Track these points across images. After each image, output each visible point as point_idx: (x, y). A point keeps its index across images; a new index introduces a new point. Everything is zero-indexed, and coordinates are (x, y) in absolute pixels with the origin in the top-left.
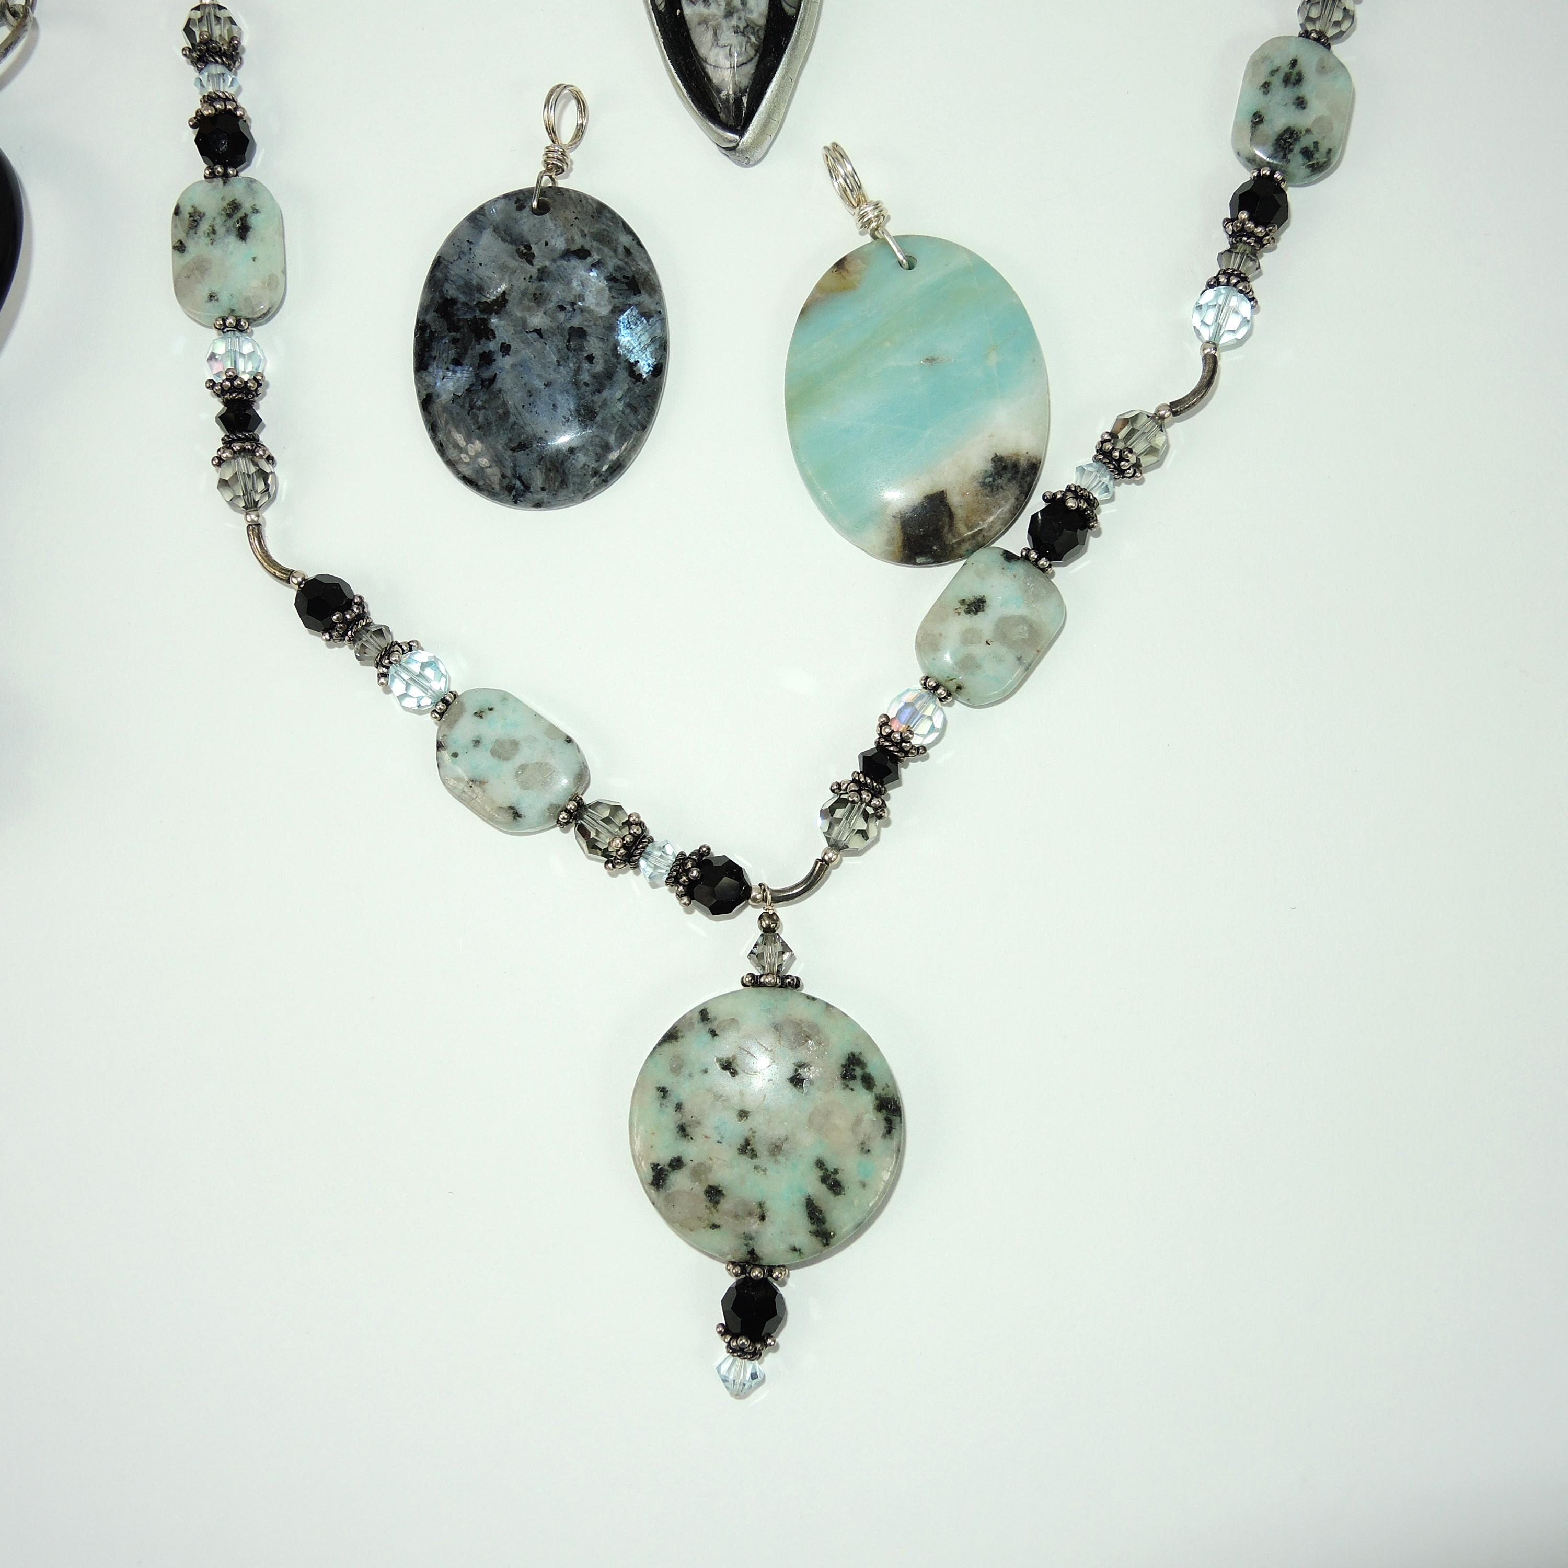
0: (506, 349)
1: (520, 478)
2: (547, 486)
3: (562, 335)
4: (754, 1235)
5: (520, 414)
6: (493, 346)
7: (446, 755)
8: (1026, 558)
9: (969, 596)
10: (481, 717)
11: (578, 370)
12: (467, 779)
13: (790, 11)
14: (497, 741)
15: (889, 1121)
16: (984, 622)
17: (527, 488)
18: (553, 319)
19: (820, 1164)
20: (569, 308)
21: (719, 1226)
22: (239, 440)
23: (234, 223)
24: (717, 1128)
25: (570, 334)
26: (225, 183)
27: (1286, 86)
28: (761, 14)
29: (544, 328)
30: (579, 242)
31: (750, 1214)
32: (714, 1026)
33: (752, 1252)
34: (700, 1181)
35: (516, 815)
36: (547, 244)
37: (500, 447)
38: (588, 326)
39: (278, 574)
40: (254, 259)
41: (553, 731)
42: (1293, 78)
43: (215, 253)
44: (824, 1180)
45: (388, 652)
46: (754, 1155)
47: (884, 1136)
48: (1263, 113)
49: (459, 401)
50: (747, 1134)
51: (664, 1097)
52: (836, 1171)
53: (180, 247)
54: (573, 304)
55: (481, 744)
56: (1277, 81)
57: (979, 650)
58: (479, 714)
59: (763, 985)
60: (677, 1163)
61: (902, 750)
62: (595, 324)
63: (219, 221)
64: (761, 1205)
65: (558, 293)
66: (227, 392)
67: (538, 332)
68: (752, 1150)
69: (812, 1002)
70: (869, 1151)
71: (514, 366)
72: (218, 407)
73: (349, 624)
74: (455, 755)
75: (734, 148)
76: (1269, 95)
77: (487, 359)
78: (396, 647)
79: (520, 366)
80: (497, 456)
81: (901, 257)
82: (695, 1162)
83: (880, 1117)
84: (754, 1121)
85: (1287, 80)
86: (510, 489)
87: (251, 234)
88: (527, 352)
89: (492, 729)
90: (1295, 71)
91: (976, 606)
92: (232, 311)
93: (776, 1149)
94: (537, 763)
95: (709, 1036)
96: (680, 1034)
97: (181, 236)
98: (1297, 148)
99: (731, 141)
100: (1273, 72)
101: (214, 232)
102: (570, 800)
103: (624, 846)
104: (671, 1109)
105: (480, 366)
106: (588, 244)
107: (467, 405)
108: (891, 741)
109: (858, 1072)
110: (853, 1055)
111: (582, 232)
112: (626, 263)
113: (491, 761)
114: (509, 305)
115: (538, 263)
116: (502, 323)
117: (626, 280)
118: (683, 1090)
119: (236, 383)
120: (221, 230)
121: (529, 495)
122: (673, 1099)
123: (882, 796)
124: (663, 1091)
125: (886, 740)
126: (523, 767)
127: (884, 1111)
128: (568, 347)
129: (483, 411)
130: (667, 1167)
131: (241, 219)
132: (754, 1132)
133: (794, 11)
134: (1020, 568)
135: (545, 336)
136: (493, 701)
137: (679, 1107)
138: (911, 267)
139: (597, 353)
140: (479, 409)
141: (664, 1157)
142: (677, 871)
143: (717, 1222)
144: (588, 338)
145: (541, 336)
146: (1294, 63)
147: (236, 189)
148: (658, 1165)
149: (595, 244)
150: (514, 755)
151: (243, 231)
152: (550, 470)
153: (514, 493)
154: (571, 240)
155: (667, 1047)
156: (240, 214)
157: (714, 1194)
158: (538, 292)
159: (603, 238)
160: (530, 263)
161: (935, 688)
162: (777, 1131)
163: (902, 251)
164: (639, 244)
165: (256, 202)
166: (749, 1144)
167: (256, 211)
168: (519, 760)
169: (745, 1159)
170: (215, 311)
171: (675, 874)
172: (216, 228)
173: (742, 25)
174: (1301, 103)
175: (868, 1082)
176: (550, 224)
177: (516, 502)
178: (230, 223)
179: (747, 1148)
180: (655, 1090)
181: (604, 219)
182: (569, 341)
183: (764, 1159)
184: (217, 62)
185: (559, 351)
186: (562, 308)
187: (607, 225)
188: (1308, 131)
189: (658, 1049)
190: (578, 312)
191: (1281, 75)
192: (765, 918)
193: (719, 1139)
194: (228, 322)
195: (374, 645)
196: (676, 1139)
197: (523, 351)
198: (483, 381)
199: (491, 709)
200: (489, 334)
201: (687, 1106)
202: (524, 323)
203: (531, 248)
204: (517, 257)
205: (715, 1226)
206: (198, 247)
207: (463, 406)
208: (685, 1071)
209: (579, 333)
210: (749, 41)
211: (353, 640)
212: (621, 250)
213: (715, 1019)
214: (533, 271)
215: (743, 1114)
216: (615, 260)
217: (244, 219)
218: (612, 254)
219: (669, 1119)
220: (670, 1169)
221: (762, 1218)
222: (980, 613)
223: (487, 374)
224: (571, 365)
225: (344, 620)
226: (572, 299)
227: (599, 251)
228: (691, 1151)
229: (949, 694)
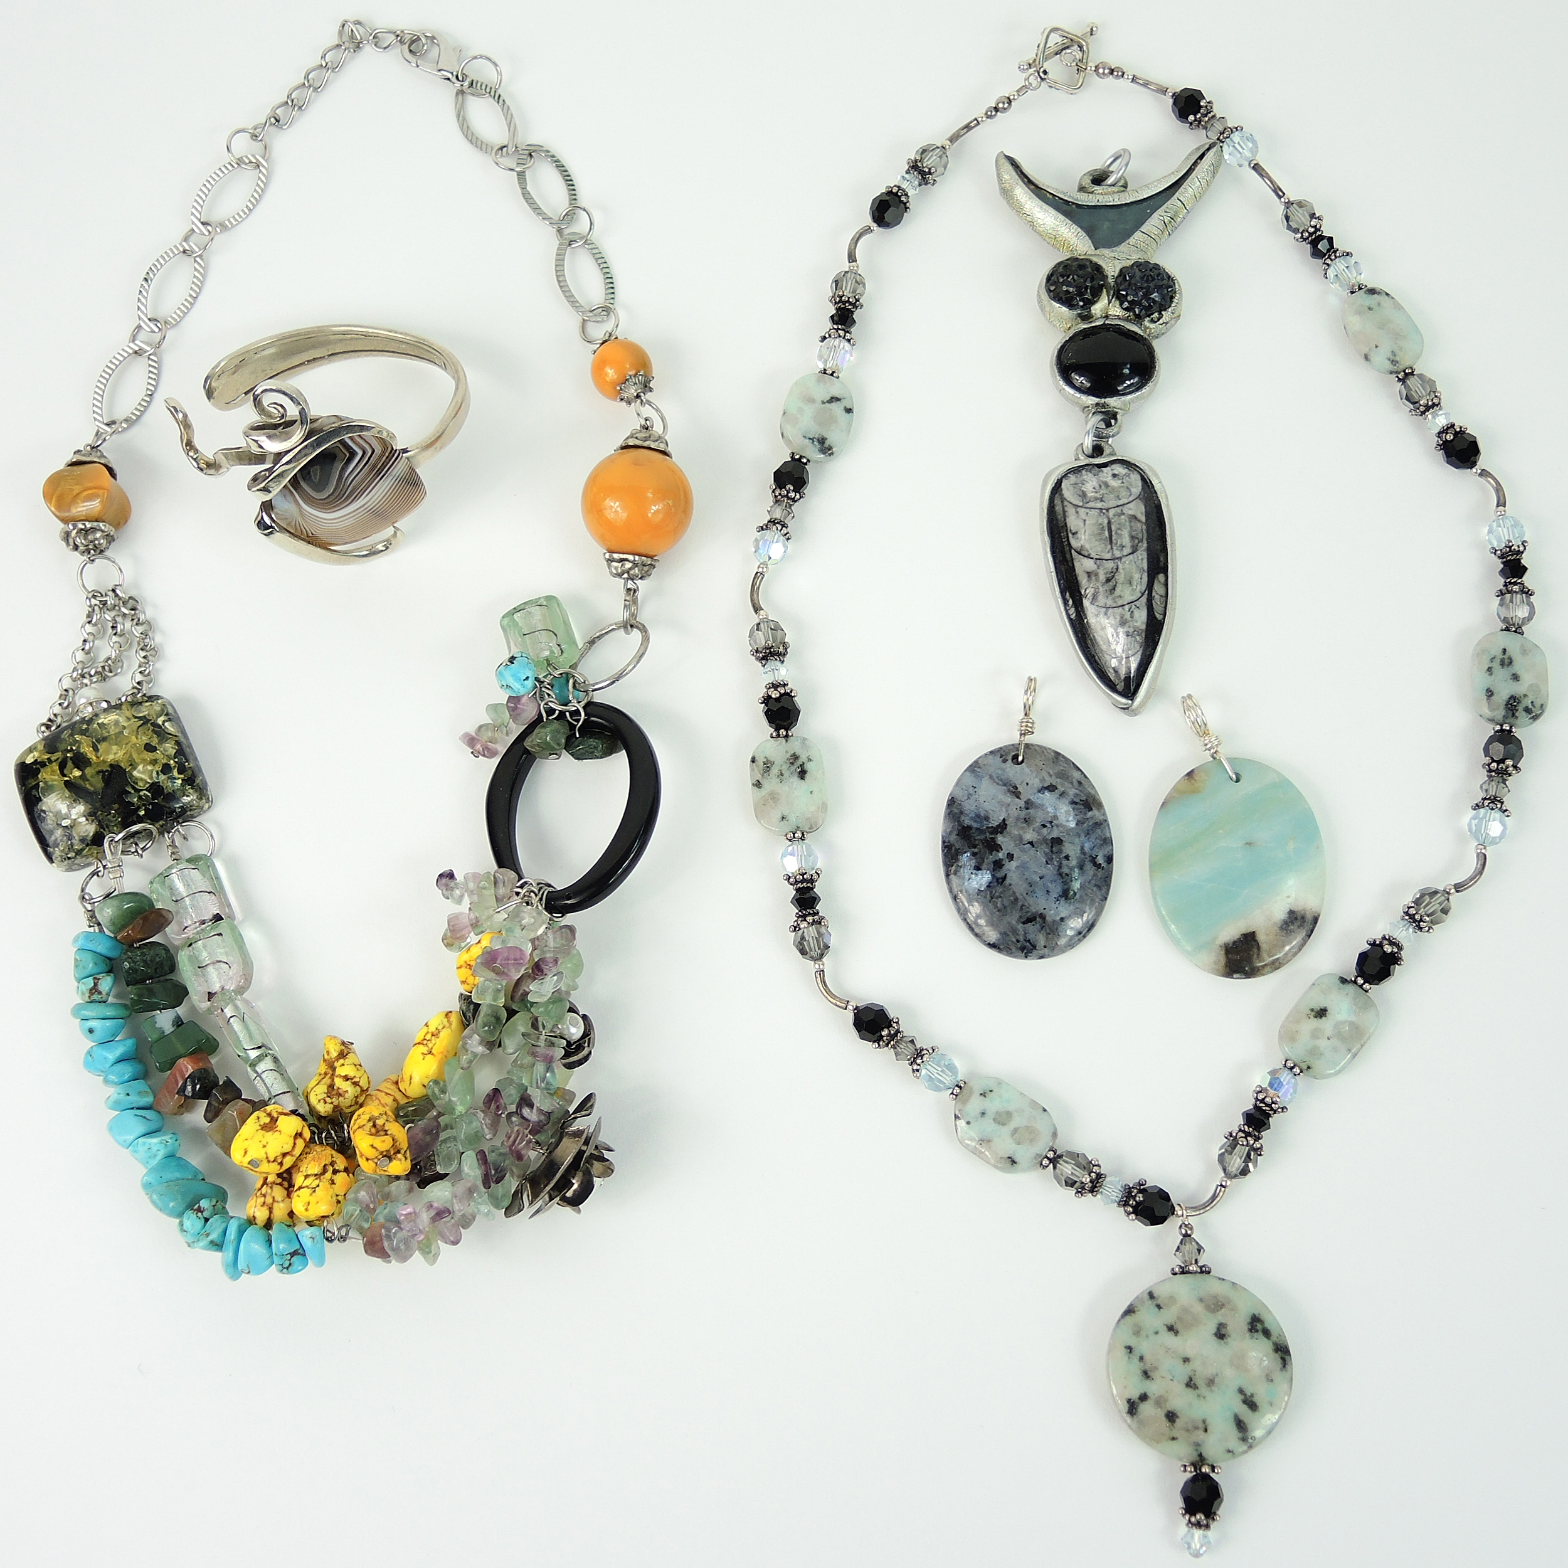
0: (1010, 857)
1: (1029, 941)
2: (1047, 945)
3: (1047, 844)
4: (1200, 1442)
5: (1025, 899)
6: (1001, 855)
7: (961, 1123)
8: (1355, 982)
9: (1317, 1007)
10: (985, 1096)
11: (1060, 867)
12: (977, 1139)
13: (1159, 617)
14: (997, 1112)
15: (1283, 1359)
16: (1326, 1024)
17: (1034, 947)
18: (1039, 834)
19: (1241, 1391)
20: (1048, 825)
21: (1177, 1439)
22: (810, 914)
23: (796, 768)
24: (1169, 1371)
25: (1052, 843)
26: (787, 741)
27: (1503, 668)
28: (1143, 623)
29: (1034, 840)
30: (1049, 781)
31: (1197, 1428)
32: (1159, 1302)
33: (1200, 1455)
34: (1161, 1407)
35: (1014, 1162)
36: (1027, 784)
37: (1014, 922)
38: (1063, 836)
39: (838, 1003)
40: (811, 792)
41: (1034, 1104)
42: (1506, 661)
43: (783, 789)
44: (1245, 1402)
45: (919, 1054)
46: (1195, 1387)
47: (1281, 1370)
48: (1492, 688)
49: (982, 893)
50: (1191, 1373)
51: (1131, 1352)
52: (1252, 1395)
53: (758, 785)
54: (1051, 822)
55: (986, 1116)
56: (1496, 665)
57: (1323, 1043)
58: (983, 1095)
59: (1189, 1272)
60: (1144, 1397)
61: (1272, 1109)
62: (1067, 834)
63: (785, 767)
64: (1204, 1421)
65: (1039, 817)
66: (799, 882)
67: (1031, 843)
68: (1195, 1384)
69: (1223, 1282)
70: (1272, 1380)
71: (1017, 867)
72: (792, 892)
73: (892, 1037)
74: (968, 1123)
75: (1127, 708)
76: (1493, 676)
77: (998, 865)
78: (925, 1052)
79: (1023, 867)
80: (1012, 928)
81: (1231, 773)
82: (1157, 1395)
83: (1277, 1356)
84: (1195, 1365)
85: (1502, 664)
86: (1022, 949)
87: (807, 776)
88: (1025, 858)
89: (993, 1105)
90: (1506, 657)
91: (1321, 1013)
92: (798, 827)
93: (1211, 1382)
94: (1025, 1126)
95: (1157, 1309)
96: (1136, 1309)
97: (759, 777)
98: (1520, 708)
99: (1125, 704)
100: (1492, 660)
101: (782, 774)
102: (1049, 1151)
103: (1091, 1181)
104: (1136, 1360)
105: (994, 870)
106: (1054, 781)
107: (988, 896)
108: (1265, 1103)
109: (1259, 1326)
110: (1254, 1315)
111: (1049, 773)
112: (1080, 791)
113: (995, 1126)
114: (1008, 827)
115: (1024, 797)
116: (1006, 839)
117: (1081, 802)
118: (1144, 1346)
119: (805, 876)
120: (786, 774)
121: (1035, 952)
122: (1137, 1353)
123: (1260, 1141)
124: (1130, 1349)
125: (1261, 1103)
126: (1016, 1130)
127: (1279, 1352)
128: (1052, 851)
129: (1000, 899)
130: (1137, 1400)
131: (801, 765)
132: (1195, 1371)
133: (1162, 617)
134: (1351, 988)
135: (1036, 846)
136: (992, 1086)
137: (1141, 1358)
138: (1238, 781)
139: (1072, 854)
140: (997, 898)
141: (1135, 1395)
142: (1127, 1197)
143: (1175, 1436)
144: (1064, 844)
145: (1033, 846)
146: (1504, 651)
147: (794, 746)
148: (1130, 1400)
149: (1059, 780)
150: (1009, 1121)
151: (802, 774)
152: (1049, 934)
153: (1025, 951)
154: (1042, 780)
155: (1128, 1318)
156: (799, 762)
157: (1171, 1417)
158: (1027, 817)
159: (1062, 775)
160: (1018, 797)
161: (1292, 1068)
162: (1210, 1371)
163: (1233, 769)
164: (1086, 777)
165: (809, 754)
166: (1191, 1380)
167: (809, 760)
168: (1013, 1125)
169: (1189, 1390)
170: (787, 827)
171: (1125, 1199)
172: (783, 772)
173: (1131, 630)
174: (1516, 677)
175: (1267, 1333)
176: (1027, 770)
177: (1026, 957)
178: (793, 768)
179: (1190, 1384)
180: (1123, 1348)
181: (1061, 763)
182: (1052, 847)
183: (1203, 1390)
184: (776, 659)
185: (1046, 854)
186: (1044, 826)
187: (1064, 767)
188: (1525, 696)
189: (1122, 1320)
190: (1055, 827)
191: (1498, 661)
192: (1183, 1226)
193: (1171, 1378)
194: (796, 835)
195: (908, 1051)
196: (1142, 1381)
197: (1023, 856)
198: (998, 879)
199: (991, 1091)
200: (998, 848)
201: (1147, 1358)
202: (1021, 838)
203: (1017, 788)
204: (1009, 795)
205: (1174, 1439)
206: (771, 784)
207: (985, 897)
208: (1143, 1333)
209: (1057, 841)
210: (1136, 640)
211: (894, 1047)
212: (1075, 783)
213: (1159, 1297)
214: (1021, 803)
215: (1186, 1360)
216: (1073, 790)
217: (802, 765)
218: (1071, 786)
219: (1136, 1367)
220: (1139, 1401)
221: (1206, 1430)
222: (1324, 1018)
223: (1000, 875)
224: (1055, 863)
225: (889, 1034)
226: (1050, 819)
227: (1063, 785)
228: (1153, 1388)
229: (1301, 1072)
